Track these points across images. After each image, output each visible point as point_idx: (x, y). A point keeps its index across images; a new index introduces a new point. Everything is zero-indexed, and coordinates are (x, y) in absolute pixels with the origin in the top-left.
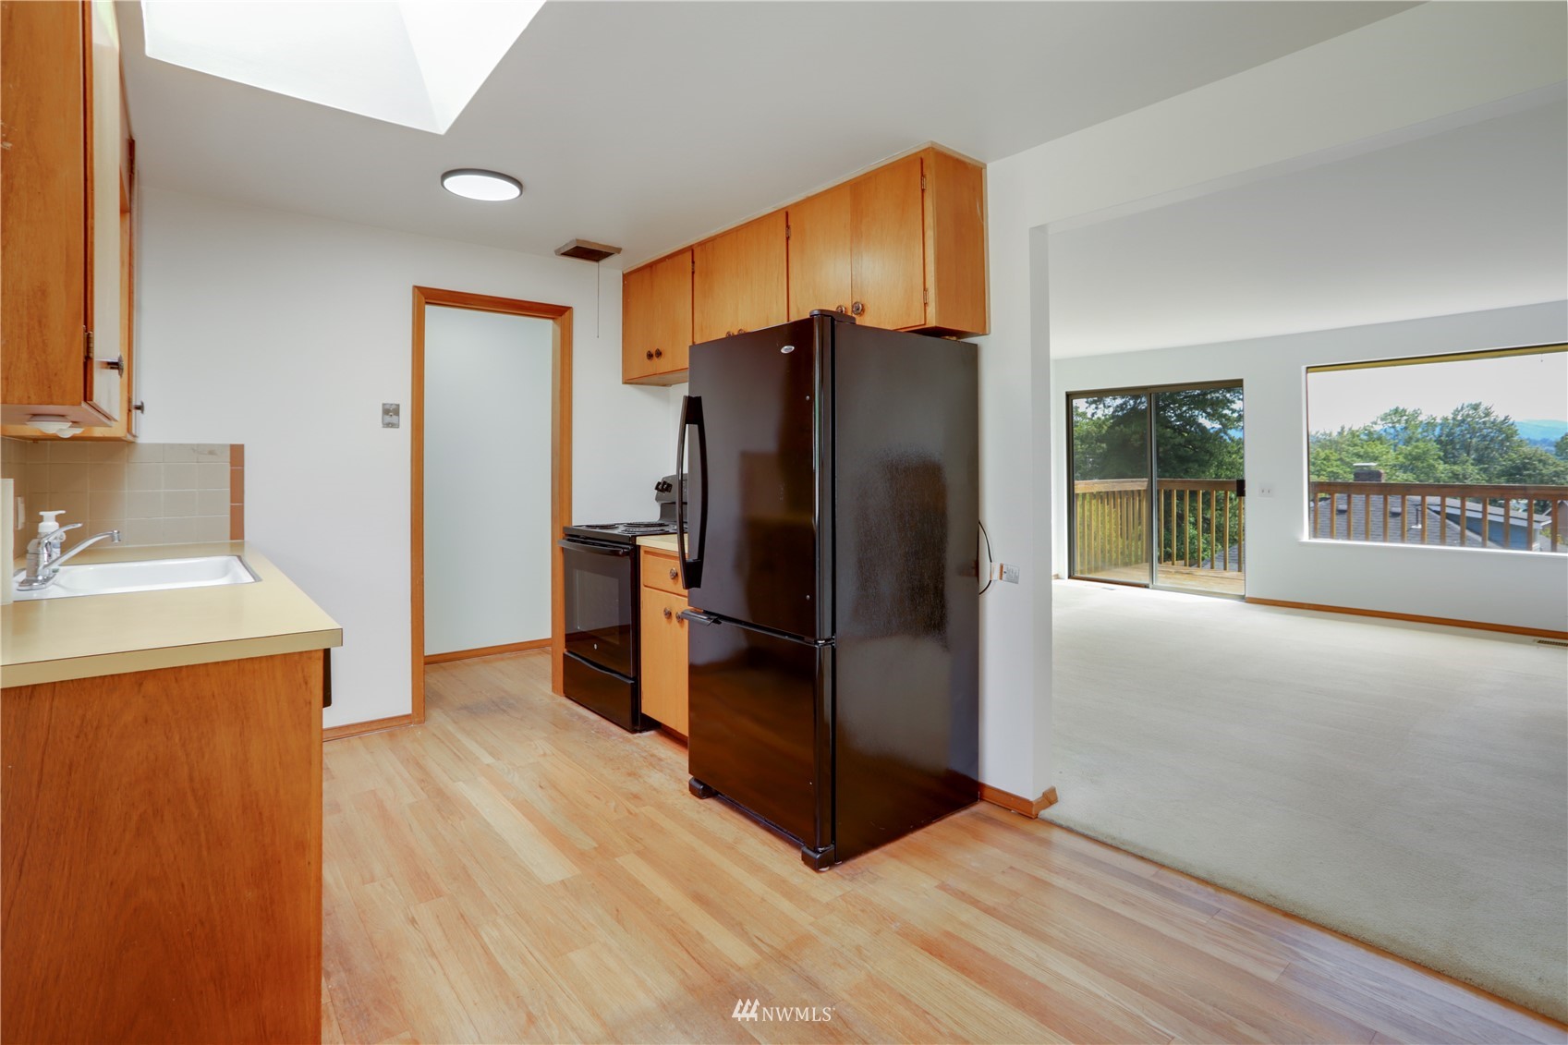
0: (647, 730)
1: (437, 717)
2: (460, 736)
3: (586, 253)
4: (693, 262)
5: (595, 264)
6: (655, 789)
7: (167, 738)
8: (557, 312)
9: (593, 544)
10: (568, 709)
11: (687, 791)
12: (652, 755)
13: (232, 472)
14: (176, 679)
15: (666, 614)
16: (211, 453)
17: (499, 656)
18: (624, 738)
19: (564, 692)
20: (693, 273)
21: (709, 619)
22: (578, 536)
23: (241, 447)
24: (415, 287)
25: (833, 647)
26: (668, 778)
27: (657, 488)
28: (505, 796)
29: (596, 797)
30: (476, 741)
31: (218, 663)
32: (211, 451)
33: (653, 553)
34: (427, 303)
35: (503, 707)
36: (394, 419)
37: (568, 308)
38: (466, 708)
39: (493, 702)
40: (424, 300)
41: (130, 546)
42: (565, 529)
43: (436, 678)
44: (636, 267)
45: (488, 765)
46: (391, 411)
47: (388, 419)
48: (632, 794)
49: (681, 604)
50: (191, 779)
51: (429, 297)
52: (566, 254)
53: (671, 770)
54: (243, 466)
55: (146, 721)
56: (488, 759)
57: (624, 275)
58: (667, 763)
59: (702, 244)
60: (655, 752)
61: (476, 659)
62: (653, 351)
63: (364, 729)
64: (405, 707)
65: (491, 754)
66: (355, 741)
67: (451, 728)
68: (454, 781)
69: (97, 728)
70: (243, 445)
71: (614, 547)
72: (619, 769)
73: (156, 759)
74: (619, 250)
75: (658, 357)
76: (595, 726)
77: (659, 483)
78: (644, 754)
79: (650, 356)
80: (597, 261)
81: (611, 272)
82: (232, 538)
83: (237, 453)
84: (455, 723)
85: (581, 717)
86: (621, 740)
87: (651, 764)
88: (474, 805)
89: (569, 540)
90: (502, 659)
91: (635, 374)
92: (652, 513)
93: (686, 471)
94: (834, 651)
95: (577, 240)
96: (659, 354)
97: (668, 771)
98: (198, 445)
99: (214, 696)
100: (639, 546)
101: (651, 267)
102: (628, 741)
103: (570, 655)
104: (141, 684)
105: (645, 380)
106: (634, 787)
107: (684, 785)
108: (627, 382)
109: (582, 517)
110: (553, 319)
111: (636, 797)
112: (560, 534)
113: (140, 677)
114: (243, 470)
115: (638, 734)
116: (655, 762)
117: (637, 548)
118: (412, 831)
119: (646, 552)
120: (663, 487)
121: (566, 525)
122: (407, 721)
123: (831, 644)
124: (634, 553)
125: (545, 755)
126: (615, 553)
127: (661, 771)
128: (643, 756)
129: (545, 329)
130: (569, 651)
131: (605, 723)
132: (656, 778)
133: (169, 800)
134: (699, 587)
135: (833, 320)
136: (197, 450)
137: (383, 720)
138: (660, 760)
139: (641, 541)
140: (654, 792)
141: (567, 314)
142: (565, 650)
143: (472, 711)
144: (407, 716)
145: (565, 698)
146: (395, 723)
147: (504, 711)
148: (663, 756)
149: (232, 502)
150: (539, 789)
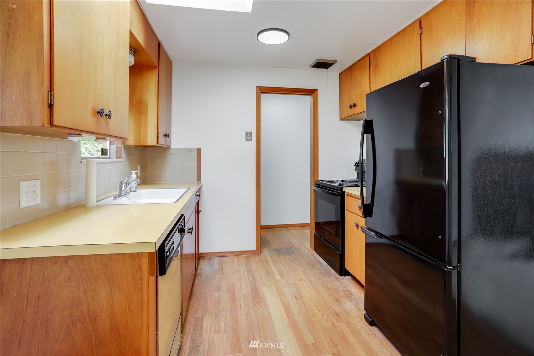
0: (347, 276)
1: (266, 252)
2: (271, 263)
3: (322, 65)
4: (370, 61)
5: (326, 70)
6: (347, 313)
7: (78, 289)
8: (311, 92)
9: (326, 189)
10: (315, 257)
11: (363, 318)
12: (348, 291)
13: (197, 157)
14: (82, 261)
15: (356, 226)
16: (191, 151)
17: (294, 228)
18: (336, 277)
19: (314, 249)
20: (370, 65)
21: (376, 235)
22: (320, 185)
23: (200, 148)
24: (257, 87)
25: (458, 272)
26: (354, 307)
27: (355, 165)
28: (280, 299)
29: (319, 310)
30: (276, 267)
31: (100, 254)
32: (191, 150)
33: (351, 196)
34: (261, 93)
35: (290, 252)
36: (250, 137)
37: (316, 90)
38: (276, 250)
39: (287, 249)
40: (260, 92)
41: (169, 182)
42: (315, 181)
43: (269, 235)
44: (344, 69)
45: (277, 280)
46: (248, 135)
47: (248, 137)
48: (336, 313)
49: (362, 222)
50: (88, 310)
51: (263, 90)
52: (313, 67)
53: (356, 302)
54: (201, 155)
55: (69, 280)
56: (278, 277)
57: (340, 74)
58: (355, 297)
59: (374, 51)
60: (350, 289)
61: (285, 228)
62: (352, 105)
63: (239, 254)
64: (254, 248)
65: (280, 275)
66: (235, 258)
67: (269, 258)
68: (263, 286)
69: (49, 281)
70: (201, 148)
71: (334, 191)
72: (332, 295)
73: (74, 298)
74: (336, 61)
75: (354, 107)
76: (325, 269)
77: (356, 163)
78: (345, 289)
79: (351, 107)
80: (327, 68)
81: (333, 73)
82: (197, 181)
83: (199, 150)
84: (271, 256)
85: (319, 262)
86: (335, 278)
87: (347, 296)
88: (267, 301)
89: (316, 187)
90: (294, 230)
91: (345, 116)
92: (353, 176)
93: (364, 158)
94: (459, 274)
95: (318, 59)
96: (355, 105)
97: (355, 302)
98: (187, 148)
99: (98, 270)
100: (345, 192)
101: (351, 68)
102: (338, 280)
103: (316, 234)
104: (67, 261)
105: (349, 118)
106: (337, 309)
107: (362, 314)
108: (342, 119)
109: (323, 176)
110: (310, 95)
111: (337, 315)
112: (313, 183)
113: (66, 259)
114: (200, 157)
115: (343, 277)
116: (349, 295)
117: (344, 193)
118: (240, 309)
119: (348, 195)
120: (357, 165)
121: (316, 180)
122: (254, 253)
123: (457, 269)
124: (342, 195)
125: (301, 280)
126: (334, 194)
127: (351, 302)
128: (343, 290)
129: (308, 100)
130: (316, 233)
131: (329, 268)
132: (349, 306)
133: (79, 320)
134: (371, 217)
135: (459, 60)
136: (187, 149)
137: (246, 251)
138: (352, 294)
139: (345, 189)
140: (347, 314)
141: (316, 92)
142: (315, 232)
143: (279, 252)
144: (254, 251)
145: (314, 251)
146: (249, 253)
147: (290, 254)
148: (353, 292)
149: (197, 168)
150: (295, 299)
